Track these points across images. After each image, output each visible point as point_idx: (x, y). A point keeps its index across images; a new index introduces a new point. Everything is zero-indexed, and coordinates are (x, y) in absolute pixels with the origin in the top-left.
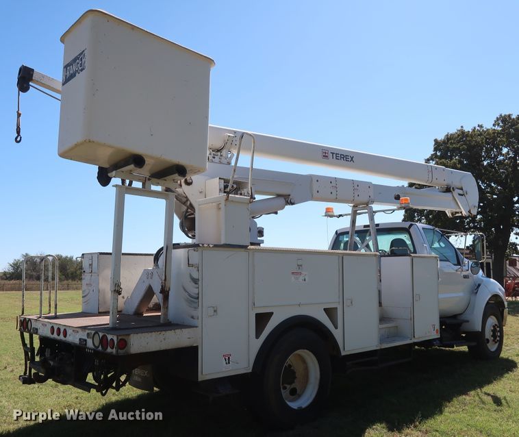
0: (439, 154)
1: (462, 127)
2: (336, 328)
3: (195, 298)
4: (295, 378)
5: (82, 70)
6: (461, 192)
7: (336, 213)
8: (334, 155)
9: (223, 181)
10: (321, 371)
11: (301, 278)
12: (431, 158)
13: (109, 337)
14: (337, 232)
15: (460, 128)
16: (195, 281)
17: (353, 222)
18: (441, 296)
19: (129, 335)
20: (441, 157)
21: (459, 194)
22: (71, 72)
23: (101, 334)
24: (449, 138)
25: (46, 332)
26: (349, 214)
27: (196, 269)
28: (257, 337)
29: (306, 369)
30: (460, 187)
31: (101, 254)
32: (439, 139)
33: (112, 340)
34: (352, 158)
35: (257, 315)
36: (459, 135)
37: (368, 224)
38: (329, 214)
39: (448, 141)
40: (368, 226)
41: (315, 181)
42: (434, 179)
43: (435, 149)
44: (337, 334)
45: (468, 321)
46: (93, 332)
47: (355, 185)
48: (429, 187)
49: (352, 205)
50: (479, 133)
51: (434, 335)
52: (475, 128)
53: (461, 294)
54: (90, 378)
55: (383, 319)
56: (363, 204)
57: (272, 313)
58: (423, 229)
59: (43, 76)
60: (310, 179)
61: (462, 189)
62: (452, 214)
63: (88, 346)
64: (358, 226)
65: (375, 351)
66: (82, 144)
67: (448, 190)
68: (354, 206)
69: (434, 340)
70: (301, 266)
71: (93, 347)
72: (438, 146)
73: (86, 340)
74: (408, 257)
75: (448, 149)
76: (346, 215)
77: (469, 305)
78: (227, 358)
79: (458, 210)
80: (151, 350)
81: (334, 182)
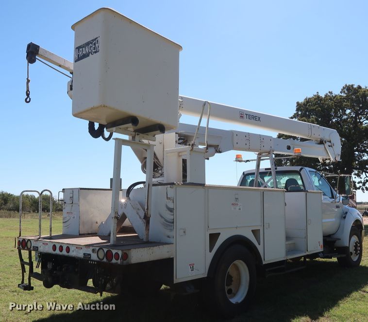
0: (300, 113)
1: (318, 93)
2: (259, 244)
3: (170, 223)
4: (232, 281)
5: (95, 52)
6: (329, 144)
7: (244, 159)
8: (248, 116)
9: (177, 135)
10: (250, 276)
11: (238, 208)
12: (295, 116)
13: (114, 252)
14: (244, 173)
15: (316, 94)
16: (171, 210)
17: (258, 165)
18: (324, 221)
19: (130, 249)
20: (302, 116)
21: (329, 146)
22: (84, 52)
23: (105, 250)
24: (308, 101)
25: (48, 249)
26: (255, 160)
27: (172, 201)
28: (210, 251)
29: (239, 274)
30: (329, 140)
31: (81, 189)
32: (300, 102)
33: (117, 254)
34: (259, 118)
35: (211, 235)
36: (315, 99)
37: (270, 167)
38: (238, 159)
39: (307, 103)
40: (270, 169)
41: (235, 135)
42: (313, 134)
43: (297, 110)
44: (260, 248)
45: (340, 239)
46: (97, 248)
47: (261, 138)
48: (310, 140)
49: (257, 153)
50: (330, 97)
51: (320, 249)
52: (327, 94)
53: (334, 220)
54: (90, 283)
55: (288, 238)
56: (266, 153)
57: (220, 233)
58: (309, 171)
59: (46, 52)
60: (232, 134)
61: (330, 142)
62: (323, 160)
63: (92, 258)
64: (261, 169)
65: (284, 261)
66: (97, 108)
67: (321, 142)
68: (259, 154)
69: (319, 253)
70: (237, 199)
71: (98, 259)
72: (300, 107)
73: (90, 255)
74: (303, 193)
75: (307, 110)
76: (252, 160)
77: (340, 227)
78: (192, 266)
79: (328, 158)
80: (144, 261)
81: (248, 136)
